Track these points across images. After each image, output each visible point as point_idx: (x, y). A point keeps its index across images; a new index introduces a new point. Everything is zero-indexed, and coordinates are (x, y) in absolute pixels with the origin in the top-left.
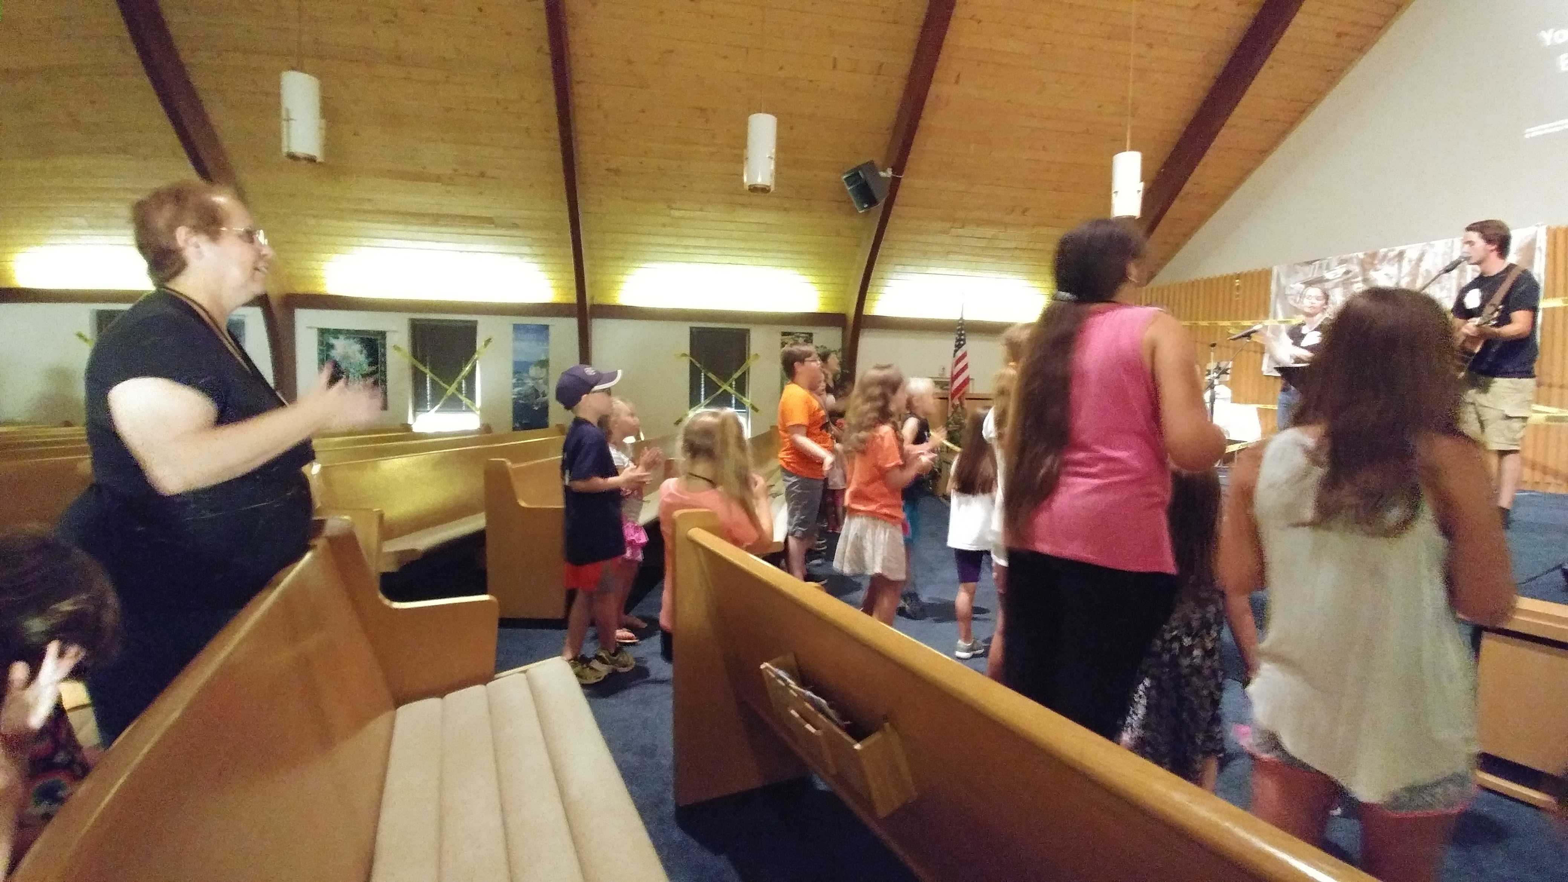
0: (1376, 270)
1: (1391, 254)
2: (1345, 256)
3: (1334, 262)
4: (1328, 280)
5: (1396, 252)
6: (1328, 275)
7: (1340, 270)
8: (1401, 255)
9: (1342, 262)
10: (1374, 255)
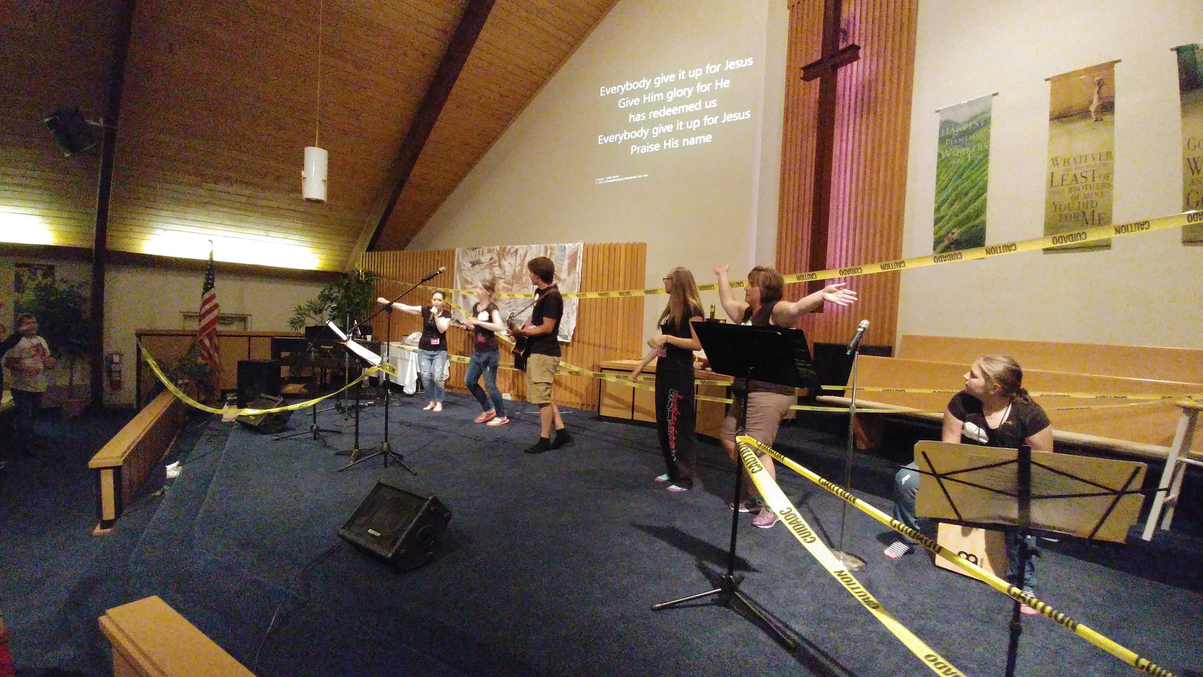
0: (505, 260)
1: (512, 251)
2: (491, 248)
3: (486, 251)
4: (482, 263)
5: (515, 249)
6: (483, 260)
7: (488, 256)
8: (517, 251)
9: (489, 251)
10: (505, 249)
